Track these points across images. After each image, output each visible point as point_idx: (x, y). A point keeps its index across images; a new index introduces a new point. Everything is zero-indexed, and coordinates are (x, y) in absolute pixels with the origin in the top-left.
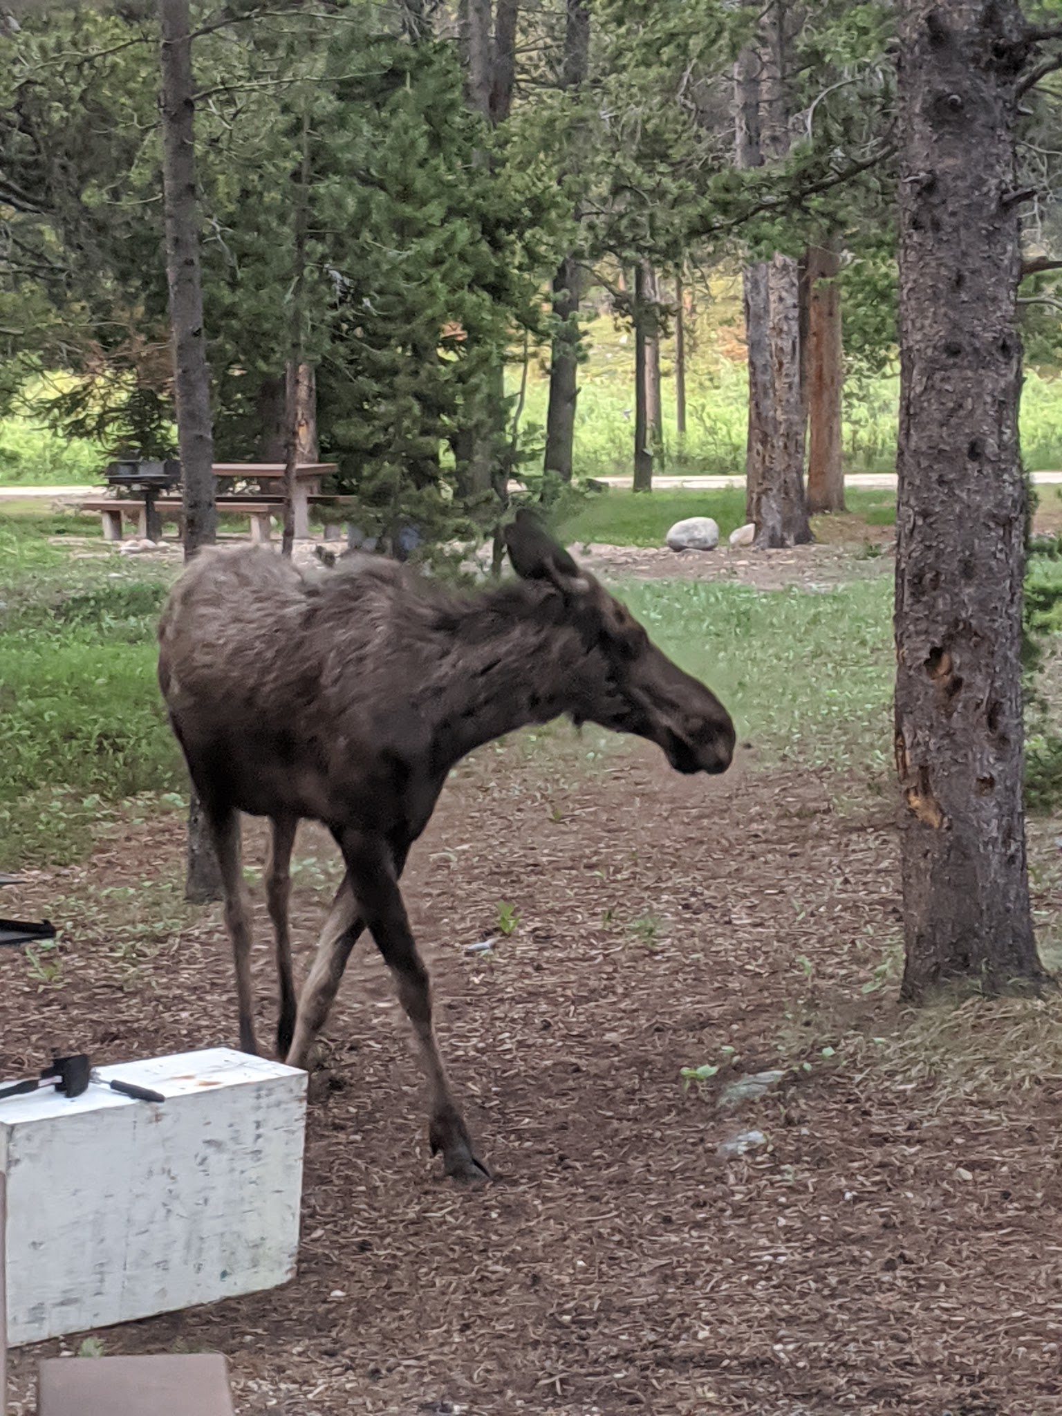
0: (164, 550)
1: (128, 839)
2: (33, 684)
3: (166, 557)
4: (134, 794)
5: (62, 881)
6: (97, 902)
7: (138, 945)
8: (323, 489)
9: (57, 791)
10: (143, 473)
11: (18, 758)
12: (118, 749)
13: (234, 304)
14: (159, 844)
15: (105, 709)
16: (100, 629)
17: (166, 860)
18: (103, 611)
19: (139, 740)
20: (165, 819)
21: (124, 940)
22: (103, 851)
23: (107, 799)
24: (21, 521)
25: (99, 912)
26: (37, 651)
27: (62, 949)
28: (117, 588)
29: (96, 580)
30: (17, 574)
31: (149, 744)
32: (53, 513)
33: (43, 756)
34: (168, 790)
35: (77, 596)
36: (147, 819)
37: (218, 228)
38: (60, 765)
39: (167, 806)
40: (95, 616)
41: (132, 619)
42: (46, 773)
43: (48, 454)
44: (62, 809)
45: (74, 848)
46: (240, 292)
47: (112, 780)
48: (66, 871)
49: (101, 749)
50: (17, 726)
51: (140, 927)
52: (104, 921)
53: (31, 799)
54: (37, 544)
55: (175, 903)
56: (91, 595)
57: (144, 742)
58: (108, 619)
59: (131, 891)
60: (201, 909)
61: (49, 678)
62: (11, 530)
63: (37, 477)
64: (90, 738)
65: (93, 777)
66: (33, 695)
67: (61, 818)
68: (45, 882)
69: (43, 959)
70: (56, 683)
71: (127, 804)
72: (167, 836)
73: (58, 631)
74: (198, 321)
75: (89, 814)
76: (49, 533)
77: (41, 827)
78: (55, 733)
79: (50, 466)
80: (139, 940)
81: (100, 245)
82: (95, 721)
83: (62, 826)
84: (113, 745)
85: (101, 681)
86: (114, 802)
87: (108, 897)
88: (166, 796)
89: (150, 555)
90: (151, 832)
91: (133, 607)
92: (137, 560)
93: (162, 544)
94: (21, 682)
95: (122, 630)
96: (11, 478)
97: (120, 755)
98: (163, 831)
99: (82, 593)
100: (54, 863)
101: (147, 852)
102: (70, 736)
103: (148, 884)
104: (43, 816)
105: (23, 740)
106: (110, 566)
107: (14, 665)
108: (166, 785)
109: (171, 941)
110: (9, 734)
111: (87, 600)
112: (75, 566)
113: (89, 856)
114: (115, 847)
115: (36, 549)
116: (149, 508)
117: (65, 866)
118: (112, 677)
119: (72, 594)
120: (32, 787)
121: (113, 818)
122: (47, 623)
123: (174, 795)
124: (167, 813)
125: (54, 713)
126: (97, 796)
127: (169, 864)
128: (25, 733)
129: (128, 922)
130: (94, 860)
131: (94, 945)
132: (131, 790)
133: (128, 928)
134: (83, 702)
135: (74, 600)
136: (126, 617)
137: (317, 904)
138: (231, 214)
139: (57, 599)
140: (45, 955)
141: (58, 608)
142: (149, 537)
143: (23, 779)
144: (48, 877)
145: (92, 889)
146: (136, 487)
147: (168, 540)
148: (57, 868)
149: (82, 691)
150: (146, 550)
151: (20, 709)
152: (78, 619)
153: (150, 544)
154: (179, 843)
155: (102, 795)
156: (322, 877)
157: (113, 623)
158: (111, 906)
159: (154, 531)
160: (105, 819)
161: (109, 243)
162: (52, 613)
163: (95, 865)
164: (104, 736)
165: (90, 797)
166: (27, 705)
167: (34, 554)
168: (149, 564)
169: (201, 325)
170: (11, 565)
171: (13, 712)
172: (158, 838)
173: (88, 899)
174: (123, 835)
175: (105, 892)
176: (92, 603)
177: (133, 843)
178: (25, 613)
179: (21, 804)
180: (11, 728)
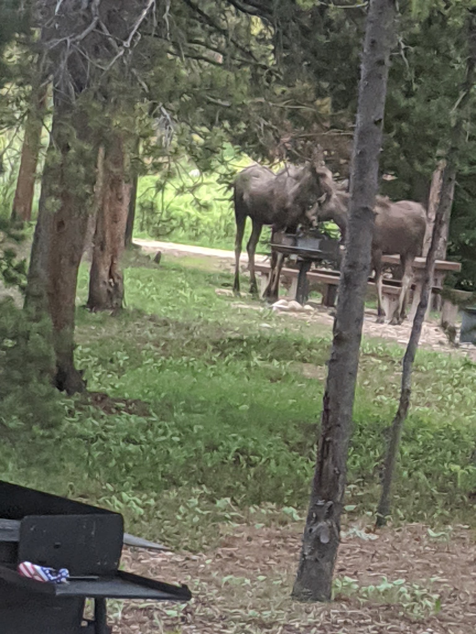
0: (308, 312)
1: (249, 539)
2: (187, 401)
3: (309, 318)
4: (259, 504)
5: (190, 564)
6: (219, 586)
7: (248, 627)
8: (446, 282)
9: (196, 490)
10: (302, 246)
11: (168, 458)
12: (251, 464)
13: (407, 107)
14: (275, 547)
15: (245, 430)
16: (248, 366)
17: (279, 562)
18: (254, 353)
19: (269, 460)
20: (281, 528)
21: (235, 620)
22: (227, 546)
23: (236, 505)
24: (194, 272)
25: (217, 595)
26: (195, 374)
27: (183, 619)
28: (267, 335)
29: (250, 326)
30: (185, 314)
31: (277, 464)
32: (221, 271)
33: (189, 460)
34: (288, 505)
35: (233, 337)
36: (268, 526)
37: (403, 46)
38: (202, 470)
39: (285, 518)
40: (246, 355)
41: (276, 362)
42: (188, 474)
43: (223, 223)
44: (198, 506)
45: (204, 540)
46: (413, 99)
47: (243, 488)
48: (194, 557)
49: (237, 461)
50: (170, 433)
51: (251, 612)
52: (222, 603)
53: (173, 493)
54: (205, 292)
55: (283, 597)
56: (245, 337)
57: (273, 462)
58: (256, 359)
59: (248, 581)
60: (303, 606)
61: (202, 398)
62: (186, 277)
63: (211, 240)
64: (229, 452)
65: (226, 484)
66: (187, 410)
67: (197, 513)
68: (177, 563)
69: (167, 626)
70: (206, 404)
71: (252, 510)
72: (281, 542)
73: (214, 363)
74: (380, 112)
75: (220, 513)
76: (216, 284)
77: (179, 517)
78: (200, 444)
79: (224, 233)
80: (248, 623)
81: (303, 46)
82: (235, 439)
83: (196, 519)
84: (248, 460)
85: (245, 407)
86: (241, 507)
87: (227, 583)
88: (286, 509)
89: (296, 315)
90: (269, 537)
91: (277, 353)
92: (286, 316)
93: (308, 307)
94: (178, 399)
95: (266, 370)
96: (190, 238)
97: (252, 470)
98: (278, 538)
99: (238, 335)
100: (186, 548)
101: (264, 552)
102: (212, 447)
103: (261, 578)
104: (181, 509)
105: (173, 444)
106: (261, 317)
107: (174, 384)
108: (286, 500)
109: (274, 628)
110: (163, 438)
111: (241, 341)
112: (234, 312)
113: (216, 547)
114: (238, 544)
115: (204, 295)
116: (302, 276)
117: (195, 552)
118: (252, 406)
119: (229, 334)
120: (177, 484)
121: (239, 520)
122: (206, 355)
123: (291, 509)
124: (284, 523)
125: (201, 427)
126: (228, 499)
127: (282, 565)
128: (176, 439)
129: (241, 607)
130: (219, 551)
131: (210, 621)
132: (257, 500)
133: (241, 611)
134: (226, 421)
135: (230, 340)
136: (271, 360)
137: (403, 618)
138: (415, 35)
139: (217, 338)
140: (169, 622)
141: (215, 344)
142: (297, 299)
143: (170, 477)
144: (179, 559)
145: (214, 574)
146: (294, 257)
147: (312, 304)
148: (186, 552)
149: (228, 413)
150: (293, 310)
151: (175, 420)
152: (231, 356)
153: (297, 305)
154: (292, 550)
155: (232, 500)
156: (408, 596)
157: (259, 363)
158: (229, 590)
159: (302, 296)
160: (233, 518)
161: (312, 43)
162: (211, 347)
163: (219, 556)
164: (240, 452)
165: (223, 500)
166: (180, 416)
167: (201, 299)
168: (294, 321)
169: (382, 117)
170: (184, 305)
171: (168, 421)
172: (274, 542)
173: (210, 582)
174: (245, 534)
175: (226, 579)
176: (245, 344)
177: (253, 543)
178: (189, 344)
179: (165, 496)
180: (164, 434)
